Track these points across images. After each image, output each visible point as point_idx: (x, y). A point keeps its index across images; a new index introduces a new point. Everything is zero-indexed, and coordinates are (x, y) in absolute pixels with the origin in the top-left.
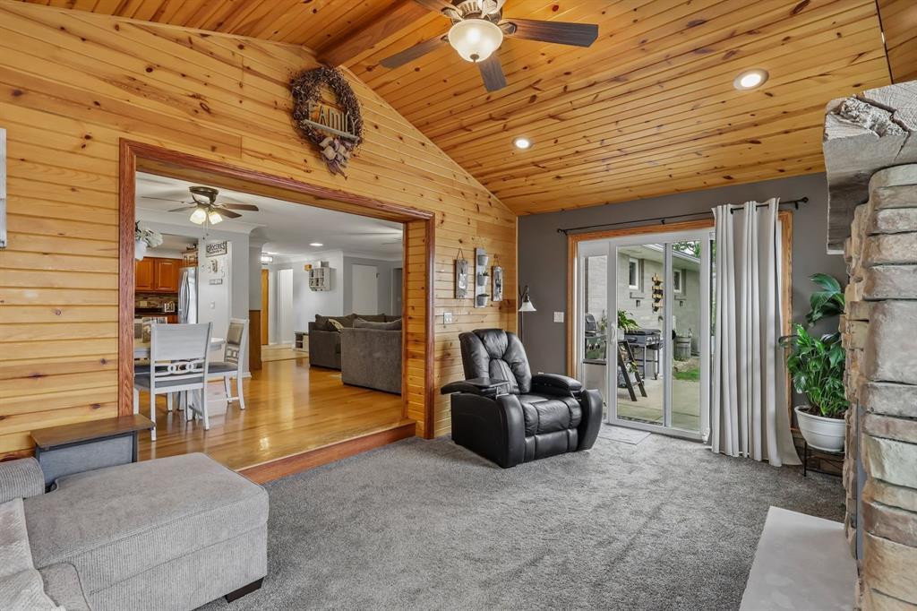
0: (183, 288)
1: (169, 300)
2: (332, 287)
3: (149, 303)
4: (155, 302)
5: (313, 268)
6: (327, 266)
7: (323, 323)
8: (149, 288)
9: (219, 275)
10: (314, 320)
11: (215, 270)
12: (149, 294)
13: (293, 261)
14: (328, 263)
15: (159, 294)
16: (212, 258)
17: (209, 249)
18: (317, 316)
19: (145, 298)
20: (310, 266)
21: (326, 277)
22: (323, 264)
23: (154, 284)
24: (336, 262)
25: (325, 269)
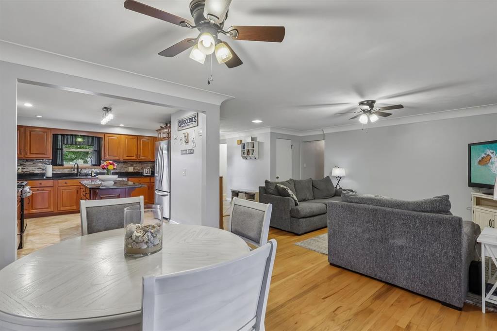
0: (159, 158)
1: (147, 166)
2: (260, 156)
3: (134, 169)
4: (138, 168)
5: (243, 142)
6: (256, 140)
7: (273, 188)
8: (134, 158)
9: (189, 146)
10: (264, 185)
11: (187, 142)
12: (134, 162)
13: (227, 137)
14: (256, 138)
15: (141, 162)
16: (184, 131)
17: (181, 123)
18: (267, 182)
19: (132, 165)
20: (241, 141)
21: (256, 149)
22: (253, 139)
23: (138, 155)
24: (263, 136)
25: (255, 142)
